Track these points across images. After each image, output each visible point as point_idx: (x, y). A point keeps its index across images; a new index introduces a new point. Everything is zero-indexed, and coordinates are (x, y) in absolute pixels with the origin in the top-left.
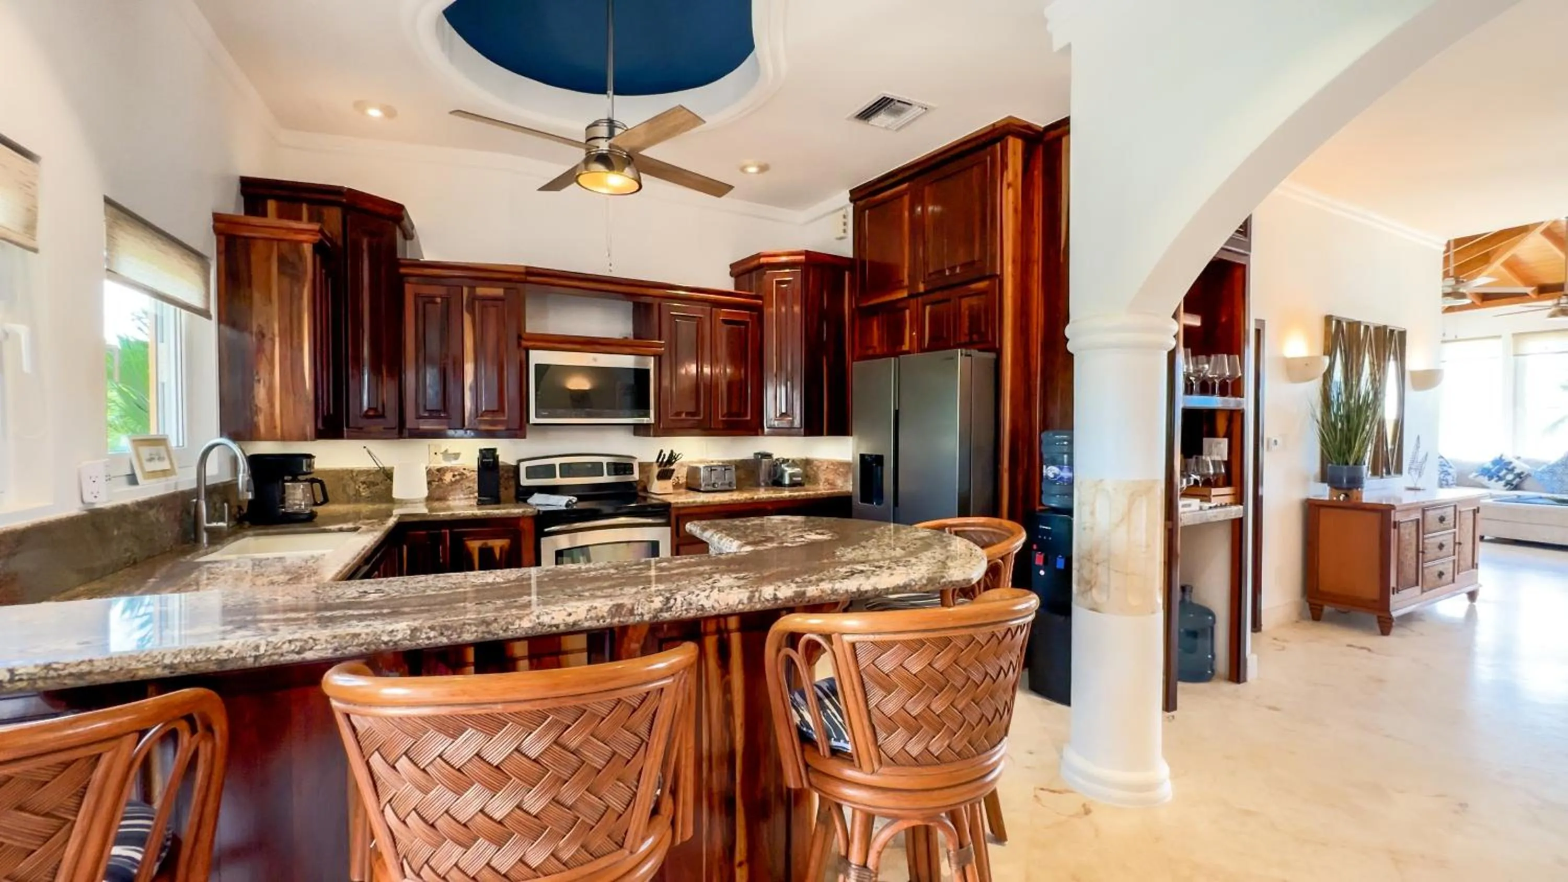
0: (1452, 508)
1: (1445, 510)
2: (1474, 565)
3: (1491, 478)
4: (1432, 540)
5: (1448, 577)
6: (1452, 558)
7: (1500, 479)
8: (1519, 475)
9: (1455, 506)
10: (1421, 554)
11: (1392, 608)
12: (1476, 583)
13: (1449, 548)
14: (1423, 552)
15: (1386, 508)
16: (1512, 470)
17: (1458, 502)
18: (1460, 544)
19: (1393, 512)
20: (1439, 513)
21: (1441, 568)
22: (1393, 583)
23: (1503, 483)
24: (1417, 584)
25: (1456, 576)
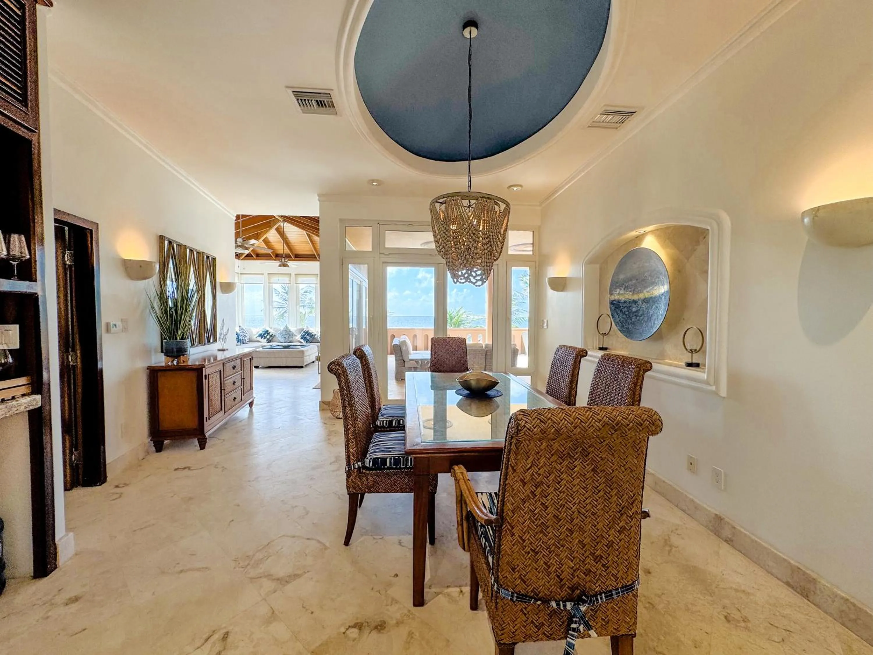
0: (240, 360)
1: (236, 362)
2: (251, 388)
3: (262, 338)
4: (228, 381)
5: (238, 399)
6: (241, 387)
7: (265, 338)
8: (271, 336)
9: (241, 358)
10: (223, 391)
11: (205, 431)
12: (253, 397)
13: (238, 383)
14: (224, 390)
15: (199, 367)
16: (269, 334)
17: (243, 355)
18: (244, 379)
19: (204, 369)
20: (232, 364)
21: (234, 396)
22: (206, 414)
23: (266, 339)
24: (221, 409)
25: (243, 396)
